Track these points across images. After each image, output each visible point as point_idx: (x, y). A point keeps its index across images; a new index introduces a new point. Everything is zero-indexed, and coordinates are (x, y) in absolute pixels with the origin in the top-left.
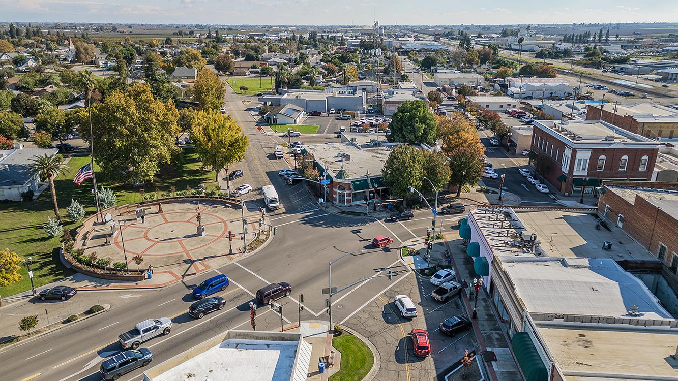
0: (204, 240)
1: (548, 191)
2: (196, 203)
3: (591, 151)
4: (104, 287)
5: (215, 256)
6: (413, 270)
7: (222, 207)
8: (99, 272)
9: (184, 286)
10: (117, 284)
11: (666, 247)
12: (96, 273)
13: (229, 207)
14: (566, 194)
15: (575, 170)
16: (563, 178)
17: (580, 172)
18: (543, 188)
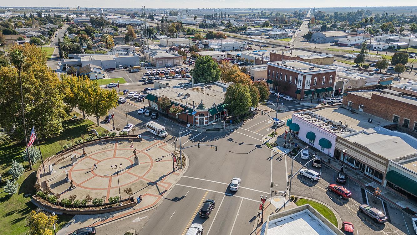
0: (143, 168)
1: (292, 100)
2: (103, 143)
3: (312, 76)
4: (110, 219)
5: (165, 176)
6: (285, 154)
7: (126, 143)
8: (98, 209)
9: (170, 200)
10: (119, 214)
11: (398, 116)
12: (96, 211)
13: (131, 141)
14: (302, 100)
15: (305, 86)
16: (299, 92)
17: (307, 87)
18: (290, 98)
